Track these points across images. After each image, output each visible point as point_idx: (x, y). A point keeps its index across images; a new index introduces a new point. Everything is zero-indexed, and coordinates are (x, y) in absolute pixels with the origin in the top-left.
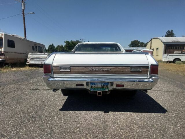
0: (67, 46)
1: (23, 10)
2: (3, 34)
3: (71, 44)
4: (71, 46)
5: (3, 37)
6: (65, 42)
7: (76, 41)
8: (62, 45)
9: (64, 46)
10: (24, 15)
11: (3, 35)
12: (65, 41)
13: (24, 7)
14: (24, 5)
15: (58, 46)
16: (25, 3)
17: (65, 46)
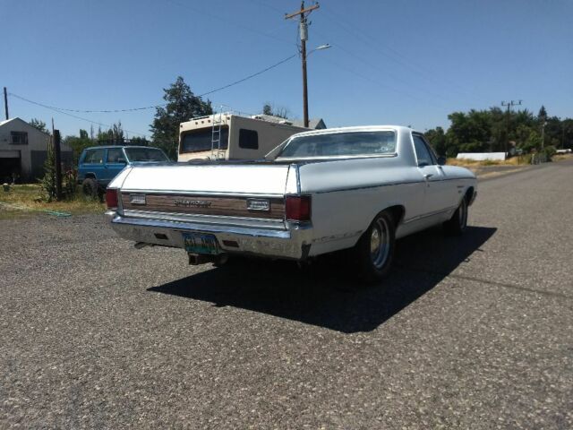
0: (457, 131)
1: (304, 42)
2: (230, 116)
3: (470, 124)
4: (470, 128)
5: (229, 123)
6: (450, 117)
7: (489, 110)
8: (440, 128)
9: (445, 132)
10: (304, 57)
11: (228, 118)
12: (451, 113)
13: (306, 34)
14: (306, 28)
15: (430, 131)
16: (308, 22)
17: (449, 131)
